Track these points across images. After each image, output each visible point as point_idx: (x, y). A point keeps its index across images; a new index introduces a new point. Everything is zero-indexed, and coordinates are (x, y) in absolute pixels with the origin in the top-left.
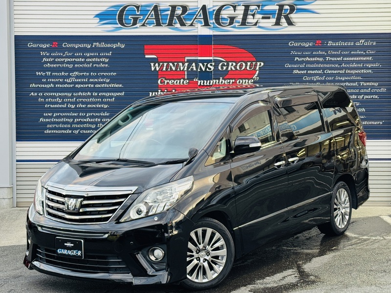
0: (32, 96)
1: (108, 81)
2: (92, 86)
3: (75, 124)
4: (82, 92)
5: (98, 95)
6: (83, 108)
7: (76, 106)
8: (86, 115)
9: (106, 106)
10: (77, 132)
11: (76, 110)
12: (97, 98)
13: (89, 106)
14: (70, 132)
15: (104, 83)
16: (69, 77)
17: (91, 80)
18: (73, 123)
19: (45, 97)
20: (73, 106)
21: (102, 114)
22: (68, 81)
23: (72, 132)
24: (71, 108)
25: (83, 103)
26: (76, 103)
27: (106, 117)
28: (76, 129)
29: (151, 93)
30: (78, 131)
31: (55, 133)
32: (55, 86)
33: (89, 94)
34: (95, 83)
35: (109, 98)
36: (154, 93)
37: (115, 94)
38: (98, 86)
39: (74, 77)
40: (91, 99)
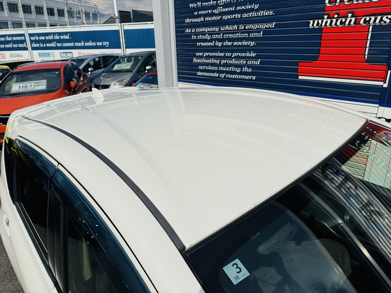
0: (187, 33)
1: (257, 7)
2: (239, 16)
3: (222, 66)
4: (229, 25)
5: (245, 29)
6: (229, 46)
7: (223, 44)
8: (232, 55)
9: (252, 44)
10: (222, 76)
11: (223, 49)
12: (244, 33)
13: (235, 43)
14: (217, 75)
15: (252, 10)
16: (217, 6)
17: (238, 8)
18: (220, 65)
19: (197, 34)
20: (220, 44)
21: (248, 55)
22: (216, 11)
23: (219, 75)
24: (218, 46)
25: (229, 40)
26: (222, 40)
27: (252, 58)
28: (222, 72)
29: (311, 22)
30: (224, 75)
31: (205, 76)
32: (204, 19)
33: (236, 27)
34: (242, 12)
35: (256, 32)
36: (316, 21)
37: (263, 26)
38: (245, 15)
39: (221, 6)
40: (237, 34)
